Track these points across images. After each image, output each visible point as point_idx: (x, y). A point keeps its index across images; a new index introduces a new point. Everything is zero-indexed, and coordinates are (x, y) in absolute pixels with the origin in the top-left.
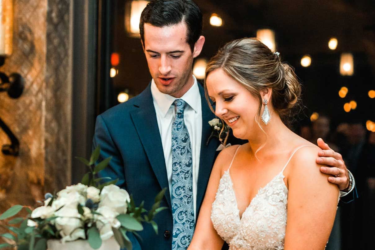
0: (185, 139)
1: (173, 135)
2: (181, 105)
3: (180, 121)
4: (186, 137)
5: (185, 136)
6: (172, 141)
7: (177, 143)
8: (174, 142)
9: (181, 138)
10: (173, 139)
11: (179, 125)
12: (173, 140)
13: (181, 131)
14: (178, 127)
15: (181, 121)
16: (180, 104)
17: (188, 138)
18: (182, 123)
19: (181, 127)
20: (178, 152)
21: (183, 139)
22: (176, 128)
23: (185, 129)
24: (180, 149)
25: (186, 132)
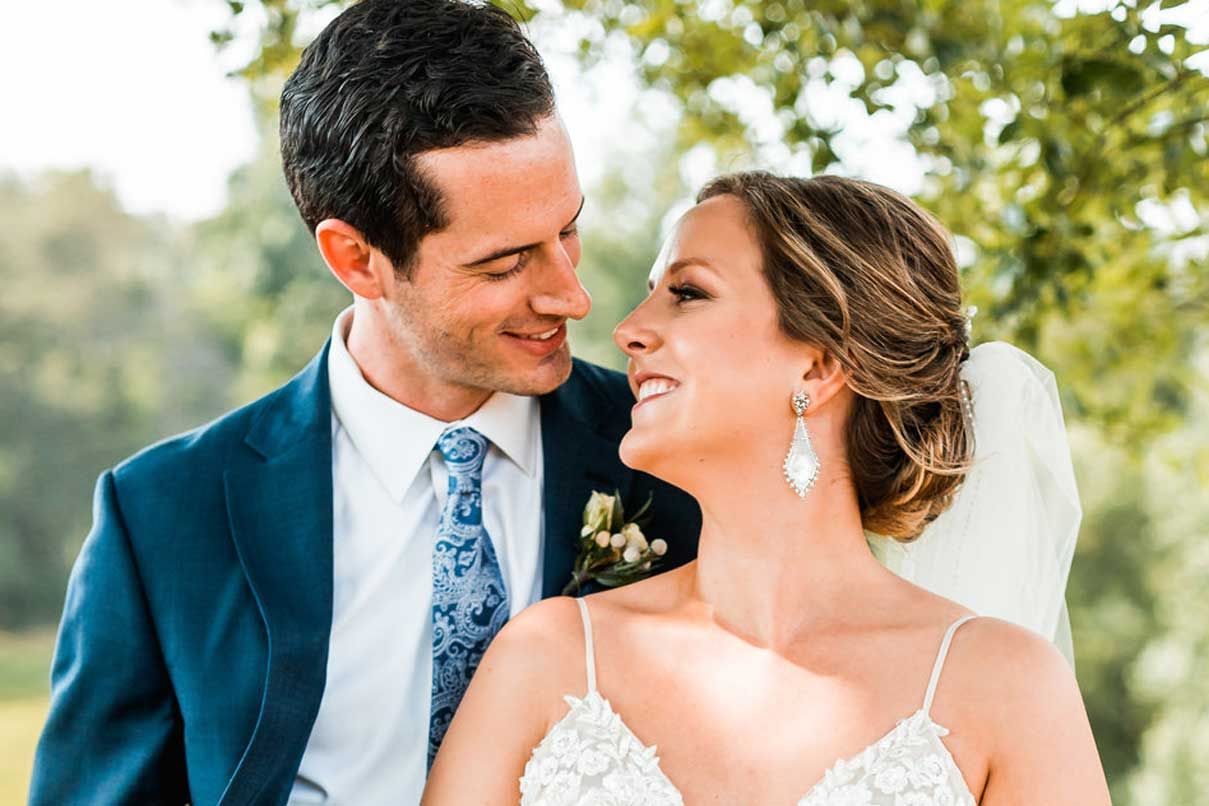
0: (483, 611)
1: (438, 596)
2: (475, 454)
3: (468, 537)
4: (491, 603)
5: (484, 598)
6: (435, 621)
7: (452, 627)
8: (443, 623)
9: (470, 606)
10: (440, 611)
11: (463, 554)
12: (438, 615)
13: (470, 578)
14: (461, 562)
15: (473, 536)
16: (470, 454)
17: (496, 606)
18: (476, 546)
19: (472, 564)
20: (455, 666)
21: (478, 613)
22: (450, 565)
23: (485, 570)
24: (465, 653)
25: (492, 581)
